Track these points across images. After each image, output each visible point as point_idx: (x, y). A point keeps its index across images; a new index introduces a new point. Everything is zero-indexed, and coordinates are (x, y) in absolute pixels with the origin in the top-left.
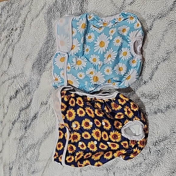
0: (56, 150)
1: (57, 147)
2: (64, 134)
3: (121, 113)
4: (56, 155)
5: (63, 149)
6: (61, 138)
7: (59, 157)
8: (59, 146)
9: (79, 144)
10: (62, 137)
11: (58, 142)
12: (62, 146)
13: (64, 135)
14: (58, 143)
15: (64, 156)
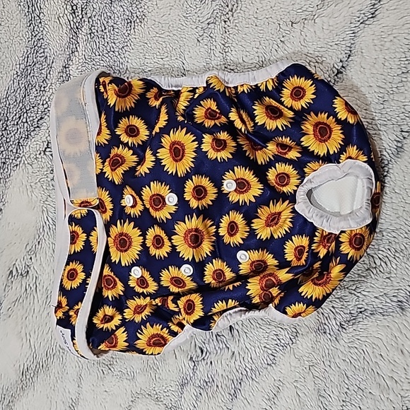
0: (62, 288)
1: (65, 280)
2: (89, 235)
3: (287, 141)
4: (61, 307)
5: (84, 284)
6: (78, 249)
7: (69, 310)
8: (72, 275)
9: (132, 274)
10: (79, 246)
11: (68, 264)
12: (82, 276)
13: (88, 239)
14: (69, 268)
15: (85, 306)
